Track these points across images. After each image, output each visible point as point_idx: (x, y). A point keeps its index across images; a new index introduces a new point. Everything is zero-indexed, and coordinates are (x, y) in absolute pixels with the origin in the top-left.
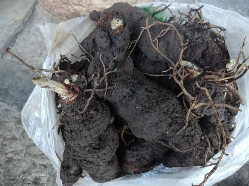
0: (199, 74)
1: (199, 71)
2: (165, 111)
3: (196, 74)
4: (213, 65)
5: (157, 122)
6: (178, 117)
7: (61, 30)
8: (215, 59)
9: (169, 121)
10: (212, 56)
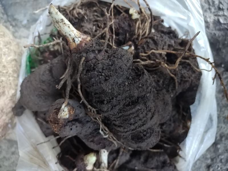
0: (133, 48)
1: (130, 46)
2: (156, 92)
3: (133, 50)
4: (128, 29)
5: (163, 103)
6: (163, 82)
7: (29, 156)
8: (123, 25)
9: (164, 91)
10: (119, 26)
